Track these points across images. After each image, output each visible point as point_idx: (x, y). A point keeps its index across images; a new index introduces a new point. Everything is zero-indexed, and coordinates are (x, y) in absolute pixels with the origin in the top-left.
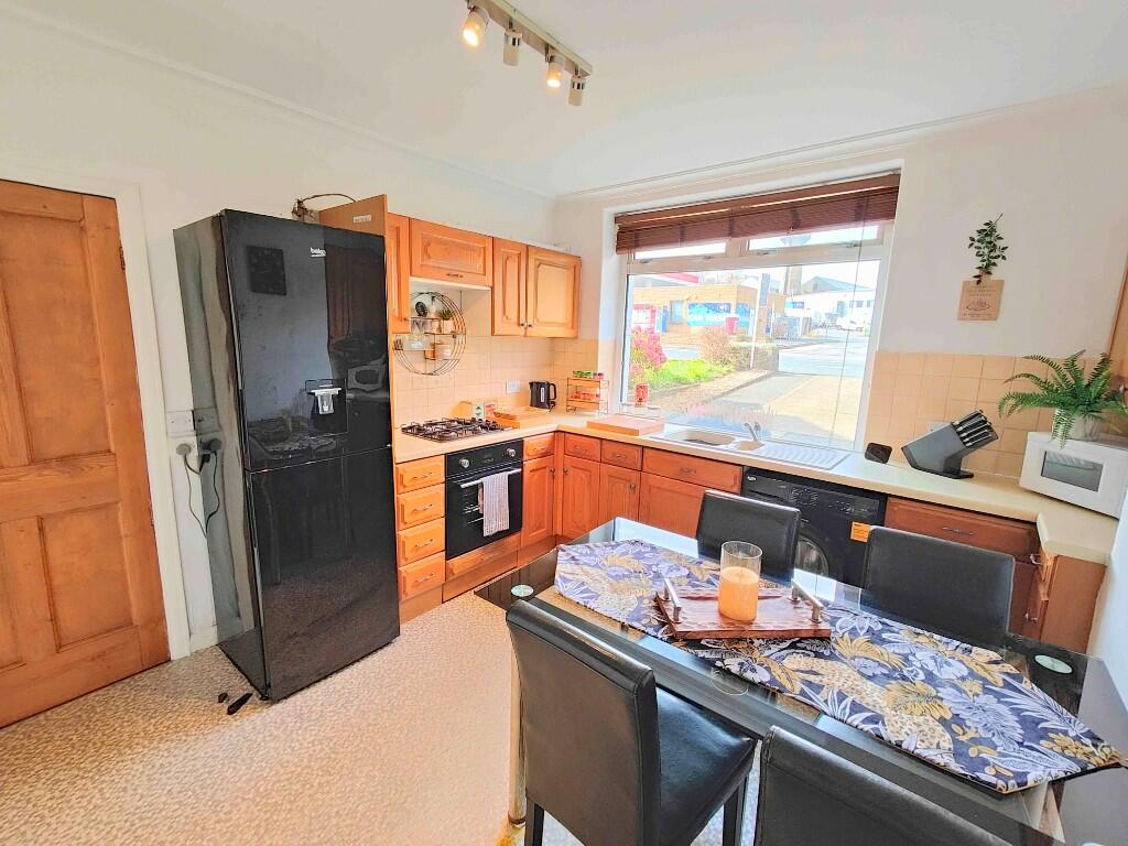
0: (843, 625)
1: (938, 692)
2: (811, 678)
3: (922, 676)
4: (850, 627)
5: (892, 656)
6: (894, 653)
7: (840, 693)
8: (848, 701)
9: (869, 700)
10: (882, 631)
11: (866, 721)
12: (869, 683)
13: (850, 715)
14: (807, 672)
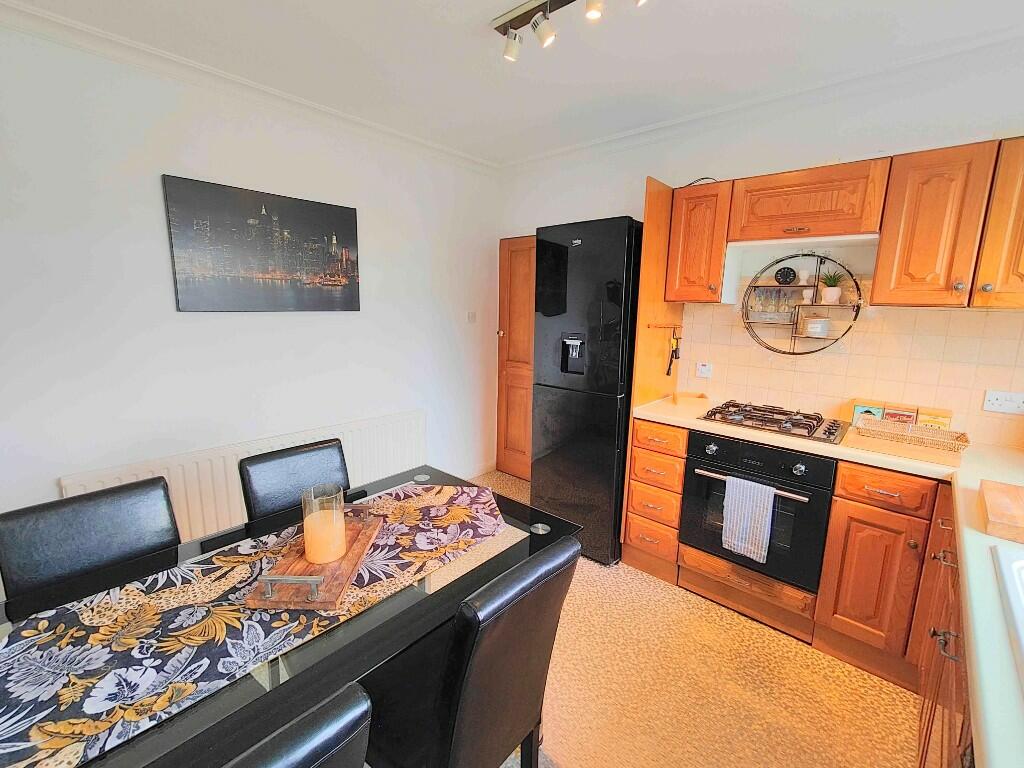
0: (252, 631)
1: (111, 650)
2: (218, 573)
3: (135, 653)
4: (245, 634)
5: (179, 646)
6: (180, 651)
7: (189, 582)
8: (179, 584)
9: (164, 596)
10: (213, 664)
11: (156, 581)
12: (176, 605)
13: (168, 577)
14: (226, 573)
